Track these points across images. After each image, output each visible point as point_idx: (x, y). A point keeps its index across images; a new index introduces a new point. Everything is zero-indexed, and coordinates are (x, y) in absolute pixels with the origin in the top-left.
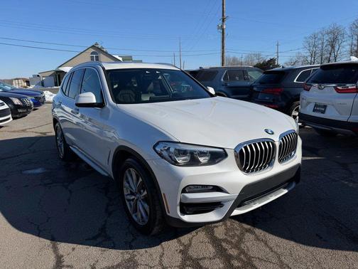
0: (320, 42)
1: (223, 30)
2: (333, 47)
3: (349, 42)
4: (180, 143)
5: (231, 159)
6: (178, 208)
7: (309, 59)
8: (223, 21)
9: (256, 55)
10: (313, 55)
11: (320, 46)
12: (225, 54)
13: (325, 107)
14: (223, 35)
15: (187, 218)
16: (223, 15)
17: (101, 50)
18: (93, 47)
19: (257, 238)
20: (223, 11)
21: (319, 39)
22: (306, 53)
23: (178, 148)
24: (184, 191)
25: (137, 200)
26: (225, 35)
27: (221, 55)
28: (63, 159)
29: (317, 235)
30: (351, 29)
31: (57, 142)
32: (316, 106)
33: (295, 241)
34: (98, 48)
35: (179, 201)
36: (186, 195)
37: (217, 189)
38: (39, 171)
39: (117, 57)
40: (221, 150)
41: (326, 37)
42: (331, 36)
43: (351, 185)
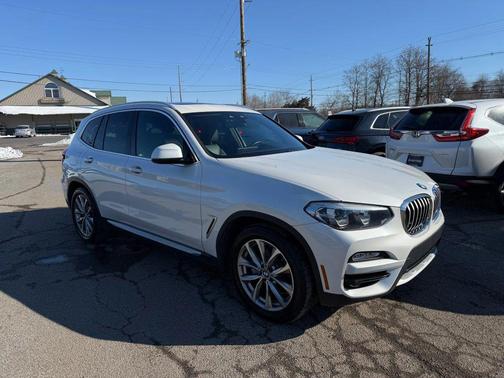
0: (363, 77)
1: (243, 58)
2: (379, 84)
3: (398, 79)
4: (341, 202)
5: (397, 219)
6: (342, 281)
7: (351, 99)
8: (243, 46)
9: (283, 93)
10: (355, 93)
11: (363, 82)
12: (247, 91)
13: (422, 158)
14: (243, 65)
15: (352, 293)
16: (242, 38)
17: (62, 81)
18: (49, 76)
19: (411, 313)
20: (242, 33)
21: (361, 74)
22: (346, 91)
23: (339, 208)
24: (350, 260)
25: (264, 280)
26: (246, 65)
27: (241, 92)
28: (92, 240)
29: (471, 303)
30: (398, 61)
31: (74, 217)
32: (410, 157)
33: (452, 311)
34: (57, 78)
35: (343, 274)
36: (353, 264)
37: (384, 255)
38: (61, 259)
39: (87, 92)
40: (386, 209)
41: (370, 72)
42: (376, 70)
43: (474, 247)
